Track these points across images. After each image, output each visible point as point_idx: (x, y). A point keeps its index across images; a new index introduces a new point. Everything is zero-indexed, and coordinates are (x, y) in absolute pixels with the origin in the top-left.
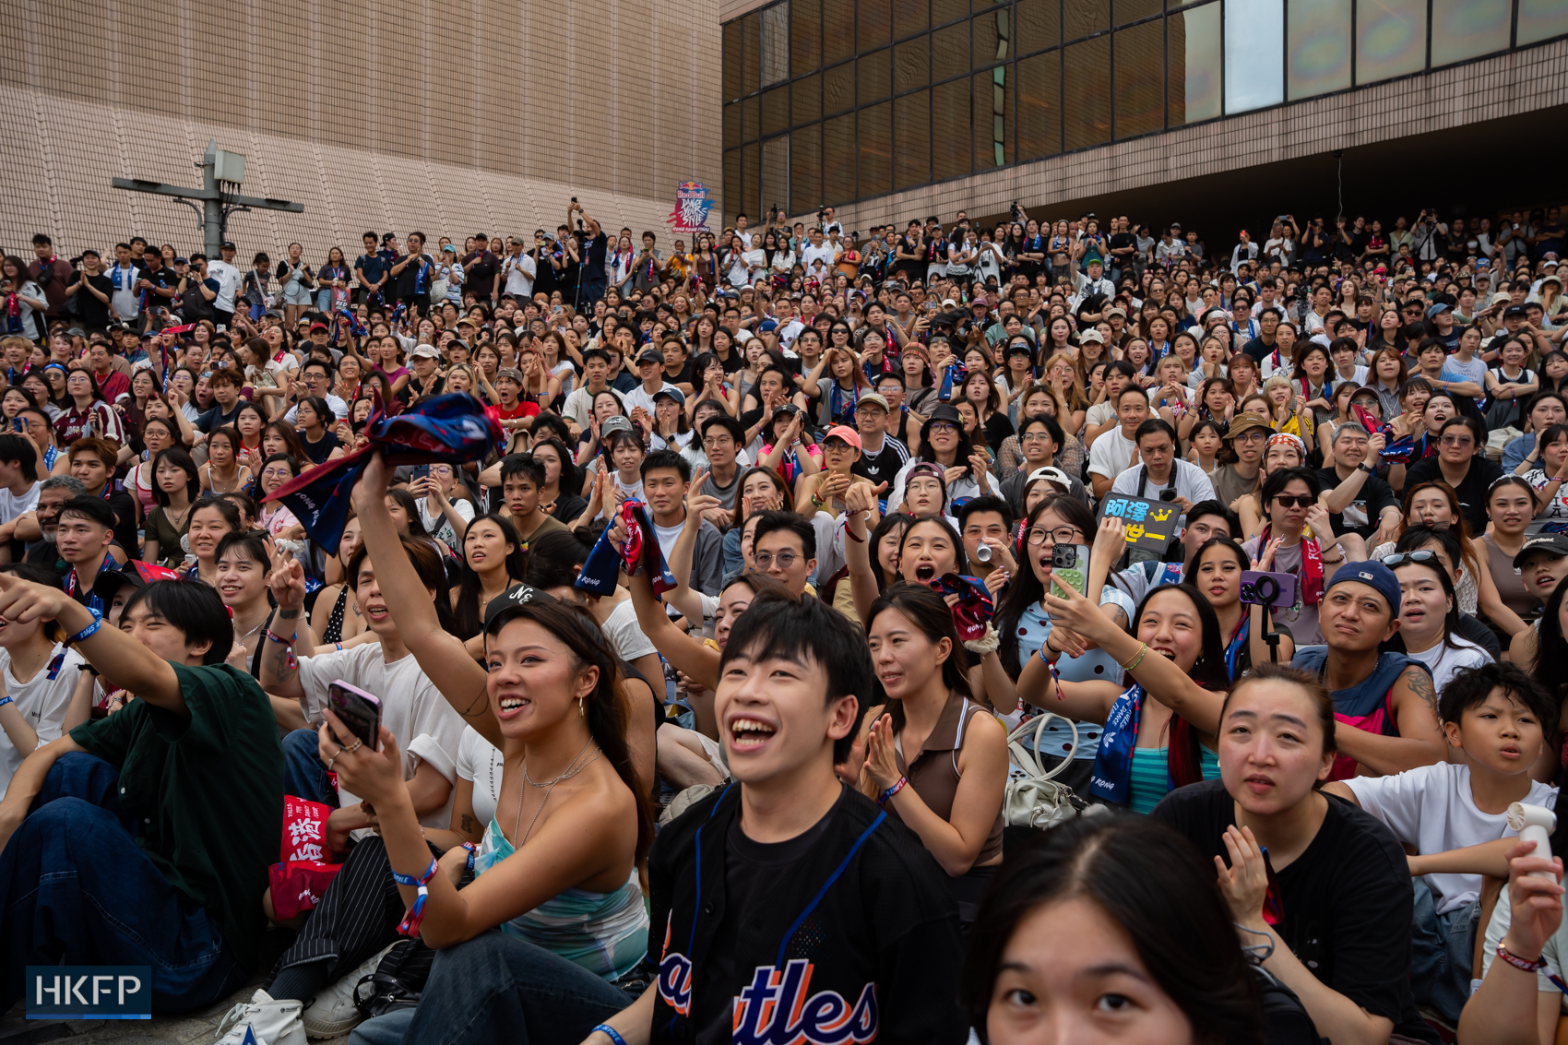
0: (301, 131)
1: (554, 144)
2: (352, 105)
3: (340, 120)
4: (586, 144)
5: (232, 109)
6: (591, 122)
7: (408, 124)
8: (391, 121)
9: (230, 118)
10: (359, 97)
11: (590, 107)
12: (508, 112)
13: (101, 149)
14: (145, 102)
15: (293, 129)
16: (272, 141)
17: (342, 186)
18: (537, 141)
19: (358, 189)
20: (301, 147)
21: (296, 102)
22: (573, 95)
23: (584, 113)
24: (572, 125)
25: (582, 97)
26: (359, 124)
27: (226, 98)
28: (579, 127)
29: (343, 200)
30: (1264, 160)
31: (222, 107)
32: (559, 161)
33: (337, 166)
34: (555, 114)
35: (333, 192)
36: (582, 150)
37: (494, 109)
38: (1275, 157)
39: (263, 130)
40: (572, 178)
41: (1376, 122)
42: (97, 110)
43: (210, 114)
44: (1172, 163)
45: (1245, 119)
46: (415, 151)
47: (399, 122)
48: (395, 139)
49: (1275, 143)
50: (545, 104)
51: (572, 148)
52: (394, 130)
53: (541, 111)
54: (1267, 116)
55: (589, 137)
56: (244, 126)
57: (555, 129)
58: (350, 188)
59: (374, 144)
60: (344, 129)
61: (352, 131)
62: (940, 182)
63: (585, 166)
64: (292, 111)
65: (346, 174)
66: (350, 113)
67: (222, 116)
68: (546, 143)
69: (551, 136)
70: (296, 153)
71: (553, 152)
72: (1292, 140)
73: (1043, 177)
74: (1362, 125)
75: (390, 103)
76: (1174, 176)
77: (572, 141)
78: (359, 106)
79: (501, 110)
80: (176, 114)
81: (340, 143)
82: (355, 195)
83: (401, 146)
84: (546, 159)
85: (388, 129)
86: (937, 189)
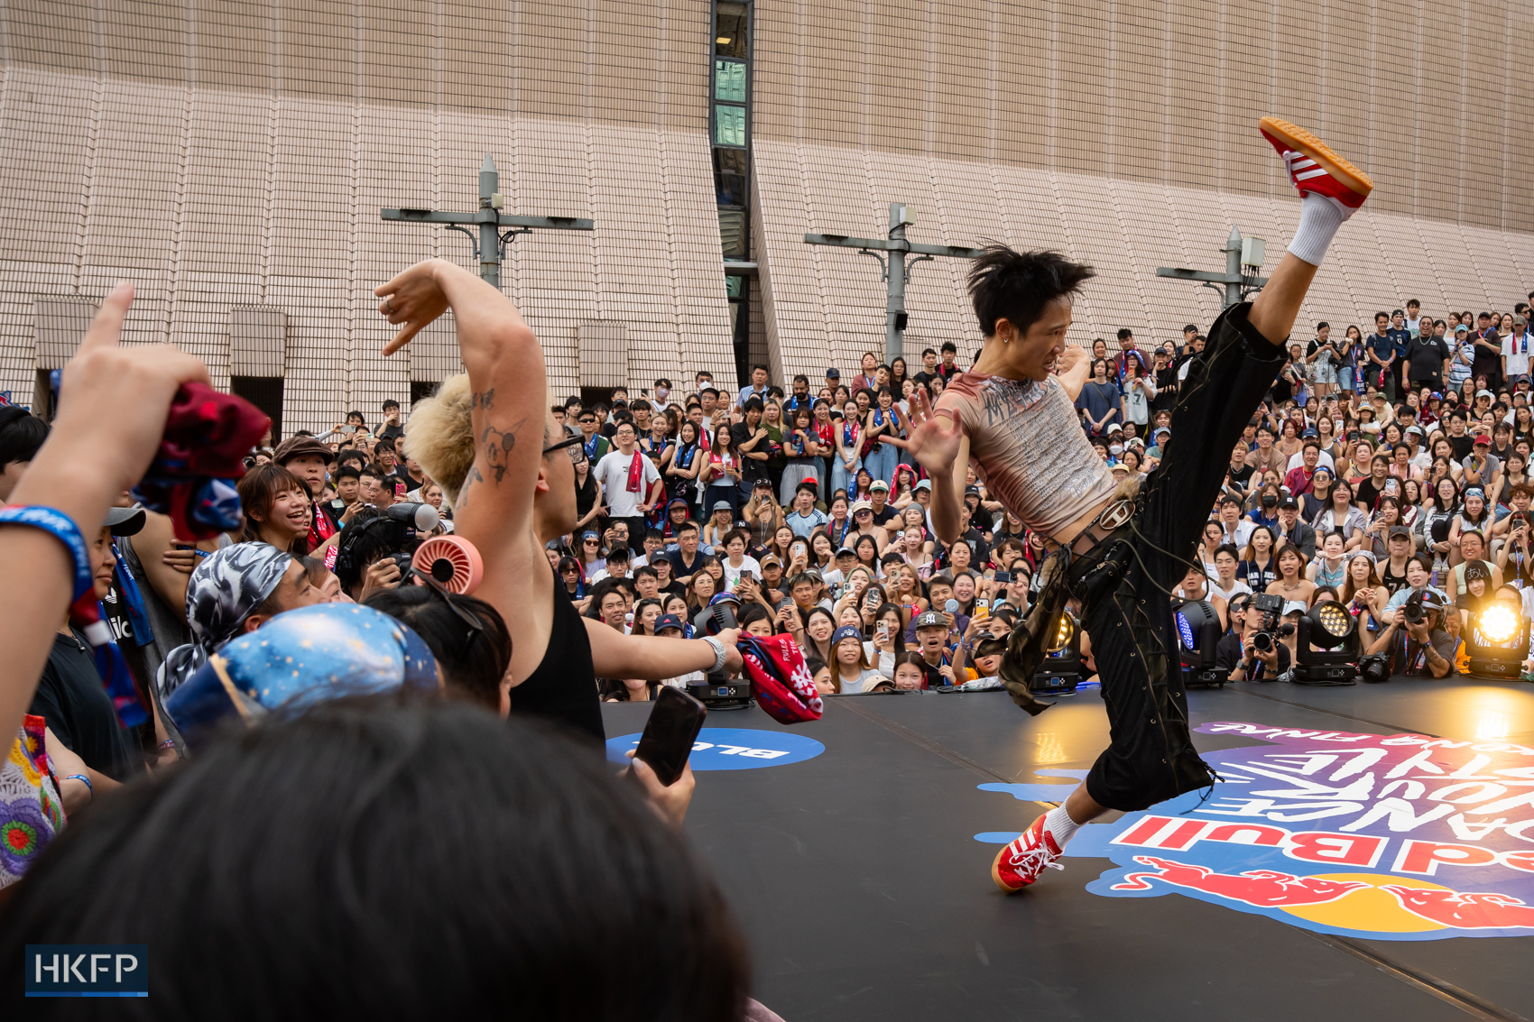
0: (1153, 174)
1: (1399, 173)
2: (1200, 143)
3: (1189, 159)
4: (1432, 169)
5: (1091, 156)
6: (1438, 144)
7: (1254, 160)
8: (1238, 158)
9: (1089, 165)
10: (1207, 134)
11: (1436, 128)
12: (1352, 139)
13: (983, 207)
14: (1015, 156)
15: (1145, 172)
16: (1126, 186)
17: (1194, 230)
18: (1381, 170)
19: (1209, 232)
20: (1153, 190)
21: (1148, 145)
22: (1419, 116)
23: (1431, 135)
24: (1418, 150)
25: (1429, 117)
26: (1207, 162)
27: (1085, 145)
28: (1425, 151)
29: (1196, 245)
31: (1081, 155)
32: (1403, 190)
33: (1187, 208)
34: (1400, 138)
35: (1187, 237)
36: (1428, 177)
37: (1339, 136)
40: (1416, 210)
42: (977, 168)
46: (1260, 187)
47: (1246, 158)
48: (1240, 176)
50: (1389, 128)
51: (1417, 176)
52: (1240, 167)
53: (1385, 136)
55: (1435, 161)
56: (1101, 172)
57: (1400, 155)
58: (1202, 231)
60: (1192, 169)
61: (1199, 170)
63: (1430, 195)
64: (1145, 153)
65: (1197, 217)
66: (1198, 151)
67: (1081, 164)
68: (1390, 171)
69: (1396, 163)
70: (1150, 197)
71: (1397, 181)
75: (1236, 138)
77: (1418, 167)
78: (1206, 144)
79: (1345, 138)
80: (1041, 165)
81: (1188, 183)
82: (1207, 239)
84: (1390, 189)
85: (1234, 166)
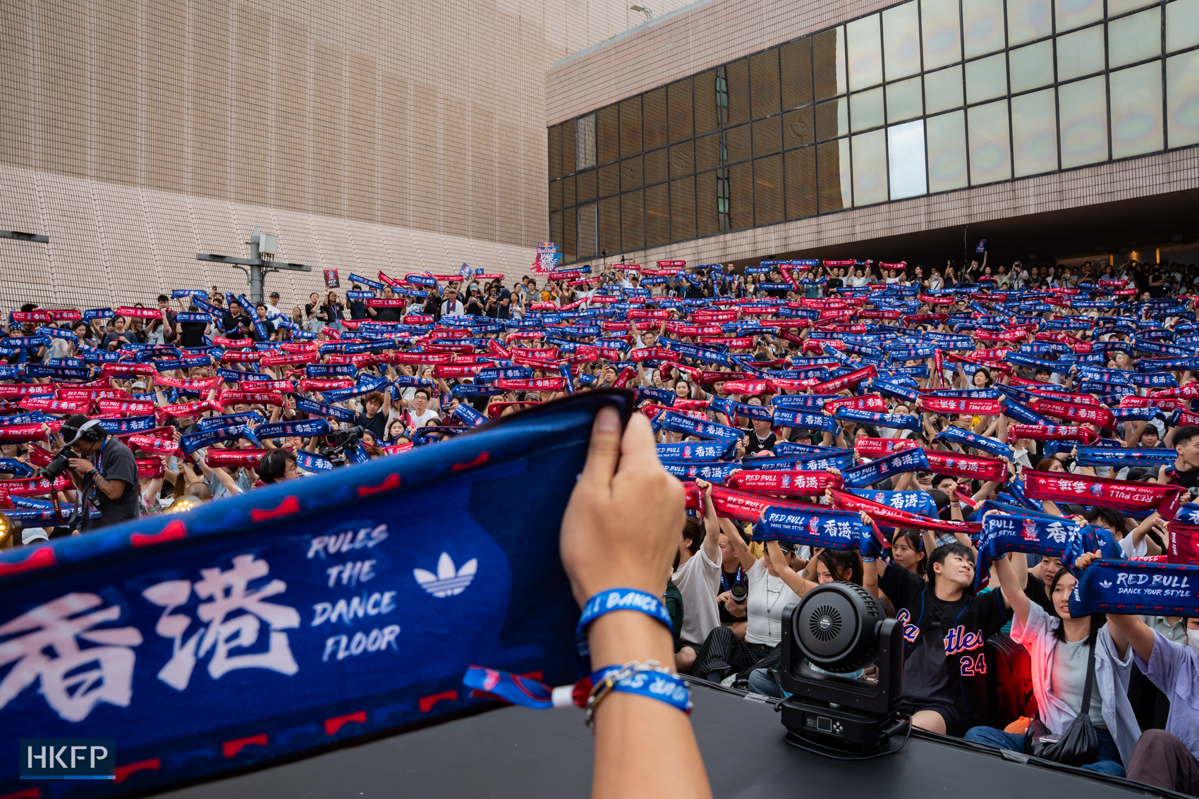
0: (262, 200)
1: (430, 206)
2: (296, 182)
3: (288, 192)
4: (451, 205)
5: (217, 186)
6: (454, 190)
7: (333, 194)
8: (322, 192)
9: (215, 192)
10: (300, 176)
11: (453, 179)
12: (399, 184)
13: (133, 217)
14: (160, 184)
15: (257, 199)
16: (243, 207)
17: (290, 238)
18: (418, 204)
19: (301, 239)
20: (263, 211)
21: (259, 181)
22: (442, 172)
23: (449, 184)
24: (442, 192)
25: (448, 173)
26: (301, 194)
27: (213, 180)
28: (446, 193)
29: (291, 247)
30: (916, 229)
31: (210, 185)
32: (433, 217)
33: (287, 224)
34: (430, 185)
35: (285, 242)
36: (448, 209)
37: (390, 182)
38: (923, 229)
39: (238, 200)
40: (442, 229)
41: (984, 209)
42: (130, 190)
43: (203, 190)
44: (858, 229)
45: (903, 203)
46: (337, 212)
47: (327, 193)
48: (324, 204)
49: (923, 219)
50: (423, 178)
51: (442, 208)
52: (324, 198)
53: (421, 183)
54: (917, 202)
55: (453, 200)
56: (225, 198)
57: (430, 195)
58: (296, 239)
59: (310, 208)
60: (290, 198)
61: (296, 199)
62: (703, 237)
63: (450, 220)
64: (257, 187)
65: (293, 229)
66: (295, 187)
67: (210, 192)
68: (424, 205)
69: (427, 200)
70: (259, 215)
71: (429, 211)
72: (933, 217)
73: (773, 236)
74: (975, 210)
75: (321, 180)
76: (859, 238)
77: (442, 203)
78: (300, 182)
79: (394, 183)
80: (181, 191)
81: (288, 208)
82: (299, 244)
83: (328, 209)
84: (424, 215)
85: (319, 197)
86: (701, 242)
